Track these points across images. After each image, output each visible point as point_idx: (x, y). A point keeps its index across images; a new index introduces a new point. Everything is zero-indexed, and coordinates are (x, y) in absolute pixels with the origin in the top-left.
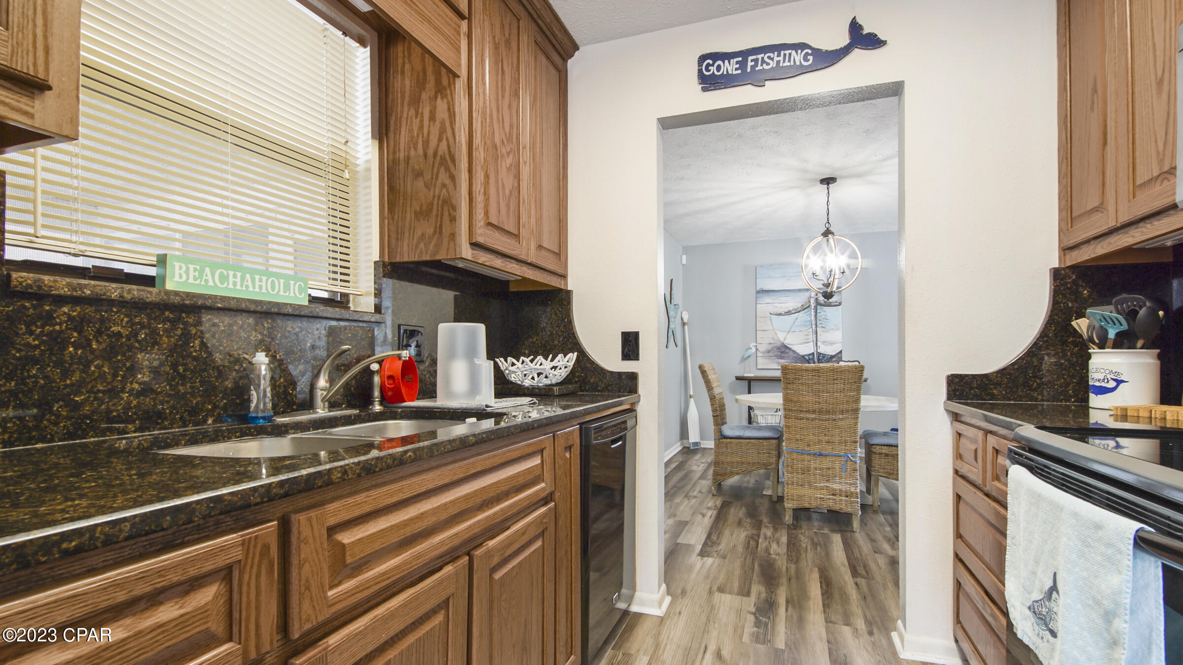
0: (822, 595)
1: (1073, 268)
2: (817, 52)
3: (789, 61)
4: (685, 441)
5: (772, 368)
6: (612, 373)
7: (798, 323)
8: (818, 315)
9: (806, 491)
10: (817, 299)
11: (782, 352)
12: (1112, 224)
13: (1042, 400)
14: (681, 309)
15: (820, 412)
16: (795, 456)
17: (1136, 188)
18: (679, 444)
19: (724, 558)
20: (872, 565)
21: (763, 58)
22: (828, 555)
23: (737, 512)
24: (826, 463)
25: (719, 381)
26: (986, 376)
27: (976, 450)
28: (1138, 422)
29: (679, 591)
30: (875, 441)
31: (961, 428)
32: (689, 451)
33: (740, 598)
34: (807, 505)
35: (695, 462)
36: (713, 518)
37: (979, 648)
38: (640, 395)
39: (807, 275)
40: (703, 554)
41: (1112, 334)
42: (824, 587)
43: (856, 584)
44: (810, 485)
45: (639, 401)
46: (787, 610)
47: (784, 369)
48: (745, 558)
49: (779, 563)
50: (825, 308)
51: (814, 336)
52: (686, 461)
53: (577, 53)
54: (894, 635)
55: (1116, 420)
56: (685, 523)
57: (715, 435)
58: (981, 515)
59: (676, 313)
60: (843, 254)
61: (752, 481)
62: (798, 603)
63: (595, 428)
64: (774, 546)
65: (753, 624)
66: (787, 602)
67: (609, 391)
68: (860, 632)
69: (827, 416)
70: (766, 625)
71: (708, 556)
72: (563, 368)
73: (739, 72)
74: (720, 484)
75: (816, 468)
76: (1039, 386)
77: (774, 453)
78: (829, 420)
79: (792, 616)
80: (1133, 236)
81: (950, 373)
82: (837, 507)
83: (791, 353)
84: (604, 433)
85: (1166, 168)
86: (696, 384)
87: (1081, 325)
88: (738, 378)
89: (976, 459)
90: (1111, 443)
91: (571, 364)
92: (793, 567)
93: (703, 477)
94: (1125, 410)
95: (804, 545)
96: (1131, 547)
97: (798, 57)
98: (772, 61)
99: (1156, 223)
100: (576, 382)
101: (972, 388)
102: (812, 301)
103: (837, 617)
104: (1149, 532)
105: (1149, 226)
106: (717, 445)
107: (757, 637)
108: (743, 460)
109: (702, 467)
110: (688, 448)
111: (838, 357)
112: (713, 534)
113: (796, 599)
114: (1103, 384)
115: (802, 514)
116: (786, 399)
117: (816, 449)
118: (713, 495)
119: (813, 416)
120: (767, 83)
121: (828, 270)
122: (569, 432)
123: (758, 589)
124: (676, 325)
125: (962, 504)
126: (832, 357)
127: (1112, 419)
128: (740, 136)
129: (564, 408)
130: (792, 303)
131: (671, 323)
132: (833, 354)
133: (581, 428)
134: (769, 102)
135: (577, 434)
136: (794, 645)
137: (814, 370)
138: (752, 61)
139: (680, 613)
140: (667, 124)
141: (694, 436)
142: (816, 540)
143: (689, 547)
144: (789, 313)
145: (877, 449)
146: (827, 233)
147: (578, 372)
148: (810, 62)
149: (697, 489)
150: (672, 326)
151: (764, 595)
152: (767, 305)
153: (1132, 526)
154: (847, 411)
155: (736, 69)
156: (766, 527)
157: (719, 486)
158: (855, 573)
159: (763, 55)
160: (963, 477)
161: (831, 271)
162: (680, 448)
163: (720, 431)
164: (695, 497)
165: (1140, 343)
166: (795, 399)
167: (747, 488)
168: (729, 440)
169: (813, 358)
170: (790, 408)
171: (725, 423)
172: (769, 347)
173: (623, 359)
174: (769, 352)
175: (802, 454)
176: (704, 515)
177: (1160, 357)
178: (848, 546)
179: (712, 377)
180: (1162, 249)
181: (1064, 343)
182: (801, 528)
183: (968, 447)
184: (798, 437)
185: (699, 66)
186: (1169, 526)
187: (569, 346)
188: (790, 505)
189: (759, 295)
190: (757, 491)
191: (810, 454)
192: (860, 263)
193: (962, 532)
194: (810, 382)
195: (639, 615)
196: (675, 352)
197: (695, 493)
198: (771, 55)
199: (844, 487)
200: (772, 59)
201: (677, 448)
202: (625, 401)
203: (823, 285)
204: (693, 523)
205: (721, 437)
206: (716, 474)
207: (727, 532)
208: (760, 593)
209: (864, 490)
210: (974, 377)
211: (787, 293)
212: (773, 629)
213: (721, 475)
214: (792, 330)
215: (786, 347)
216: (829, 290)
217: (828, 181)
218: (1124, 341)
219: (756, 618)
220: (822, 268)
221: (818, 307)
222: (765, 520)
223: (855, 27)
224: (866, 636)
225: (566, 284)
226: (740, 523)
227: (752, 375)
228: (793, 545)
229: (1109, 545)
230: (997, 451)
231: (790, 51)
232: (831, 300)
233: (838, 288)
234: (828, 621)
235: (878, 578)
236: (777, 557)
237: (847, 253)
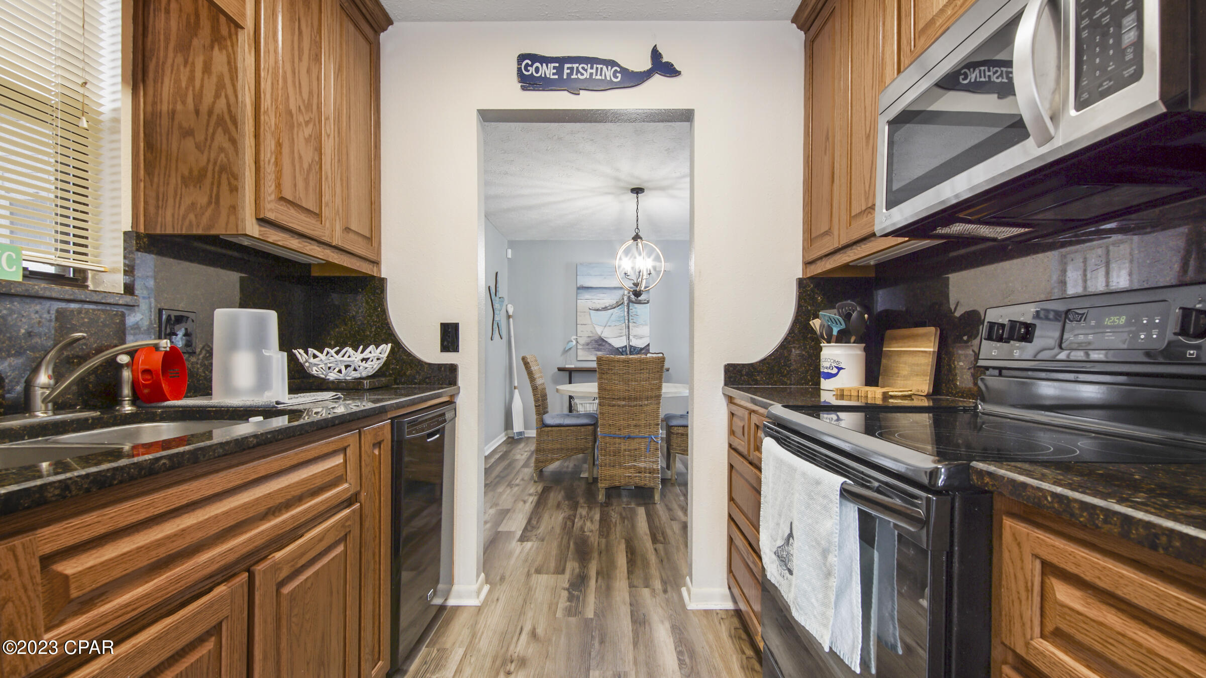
0: (627, 563)
1: (812, 278)
2: (624, 71)
3: (601, 75)
4: (509, 431)
5: (588, 359)
6: (430, 365)
7: (613, 318)
8: (630, 311)
9: (617, 471)
10: (629, 297)
11: (600, 345)
12: (836, 245)
13: (791, 384)
14: (506, 302)
15: (630, 399)
16: (608, 439)
17: (852, 218)
18: (503, 434)
19: (543, 540)
20: (669, 532)
21: (577, 68)
22: (633, 527)
23: (557, 496)
24: (634, 444)
25: (541, 372)
26: (752, 365)
27: (743, 427)
28: (850, 400)
29: (498, 578)
30: (674, 422)
31: (734, 408)
32: (513, 441)
33: (555, 576)
34: (617, 484)
35: (518, 451)
36: (534, 504)
37: (745, 591)
38: (459, 387)
39: (620, 275)
40: (522, 539)
41: (835, 333)
42: (629, 555)
43: (655, 550)
44: (620, 465)
45: (459, 393)
46: (597, 581)
47: (599, 360)
48: (562, 538)
49: (592, 539)
50: (636, 305)
51: (627, 330)
52: (510, 451)
53: (390, 27)
54: (684, 590)
55: (837, 399)
56: (508, 511)
57: (537, 424)
58: (746, 480)
59: (501, 306)
60: (649, 257)
61: (571, 465)
62: (606, 574)
63: (409, 422)
64: (588, 524)
65: (566, 599)
66: (598, 573)
67: (427, 384)
68: (657, 591)
69: (635, 403)
70: (578, 598)
71: (527, 541)
72: (375, 360)
73: (556, 77)
74: (541, 471)
75: (625, 450)
76: (788, 372)
77: (590, 438)
78: (636, 406)
79: (601, 586)
80: (849, 256)
81: (726, 363)
82: (642, 483)
83: (607, 346)
84: (419, 426)
85: (870, 205)
86: (520, 376)
87: (816, 324)
88: (560, 369)
89: (743, 435)
90: (834, 417)
91: (384, 356)
92: (604, 541)
93: (526, 465)
94: (842, 390)
95: (614, 520)
96: (838, 497)
97: (608, 73)
98: (586, 73)
99: (863, 246)
100: (390, 375)
101: (742, 375)
102: (626, 298)
103: (638, 582)
104: (849, 484)
105: (859, 248)
106: (539, 434)
107: (569, 610)
108: (563, 446)
109: (525, 455)
110: (513, 438)
111: (646, 349)
112: (534, 519)
113: (605, 570)
114: (830, 371)
115: (614, 492)
116: (601, 388)
117: (625, 432)
118: (535, 482)
119: (623, 403)
120: (581, 92)
121: (637, 271)
122: (378, 428)
123: (572, 566)
124: (501, 317)
125: (733, 471)
126: (642, 349)
127: (834, 398)
128: (560, 139)
129: (374, 402)
130: (608, 299)
131: (496, 316)
133: (393, 423)
134: (584, 110)
135: (388, 428)
136: (601, 613)
137: (624, 361)
138: (568, 68)
139: (497, 600)
141: (518, 426)
142: (624, 514)
143: (509, 534)
144: (605, 309)
145: (675, 430)
146: (636, 238)
147: (393, 364)
148: (619, 79)
149: (520, 478)
150: (497, 318)
151: (577, 571)
152: (586, 301)
153: (838, 480)
154: (651, 397)
155: (554, 74)
156: (581, 507)
157: (540, 473)
158: (655, 540)
159: (577, 65)
160: (735, 450)
161: (640, 272)
162: (505, 439)
163: (542, 420)
164: (518, 485)
165: (853, 339)
166: (608, 388)
167: (566, 473)
168: (550, 428)
169: (626, 350)
170: (604, 396)
171: (547, 412)
172: (588, 340)
173: (441, 351)
174: (588, 344)
175: (614, 438)
176: (525, 502)
177: (865, 349)
178: (650, 517)
179: (534, 368)
180: (866, 267)
181: (805, 338)
182: (612, 505)
183: (738, 424)
184: (610, 422)
185: (518, 65)
186: (863, 479)
187: (383, 337)
188: (603, 485)
189: (579, 291)
190: (575, 474)
191: (620, 438)
192: (663, 265)
193: (733, 495)
194: (621, 372)
195: (457, 608)
196: (499, 344)
197: (518, 481)
198: (585, 66)
199: (647, 465)
200: (586, 70)
201: (502, 438)
202: (444, 394)
203: (634, 284)
204: (514, 511)
205: (543, 426)
206: (537, 461)
207: (546, 516)
208: (573, 570)
209: (665, 466)
210: (744, 365)
211: (605, 291)
212: (584, 601)
213: (542, 462)
216: (638, 289)
217: (638, 191)
218: (843, 338)
219: (570, 593)
220: (633, 268)
221: (631, 304)
222: (582, 501)
223: (655, 54)
224: (662, 595)
225: (379, 270)
226: (558, 506)
227: (573, 366)
228: (605, 522)
229: (825, 497)
230: (757, 426)
231: (601, 66)
232: (639, 298)
233: (646, 287)
234: (631, 586)
235: (673, 542)
236: (590, 534)
237: (653, 257)
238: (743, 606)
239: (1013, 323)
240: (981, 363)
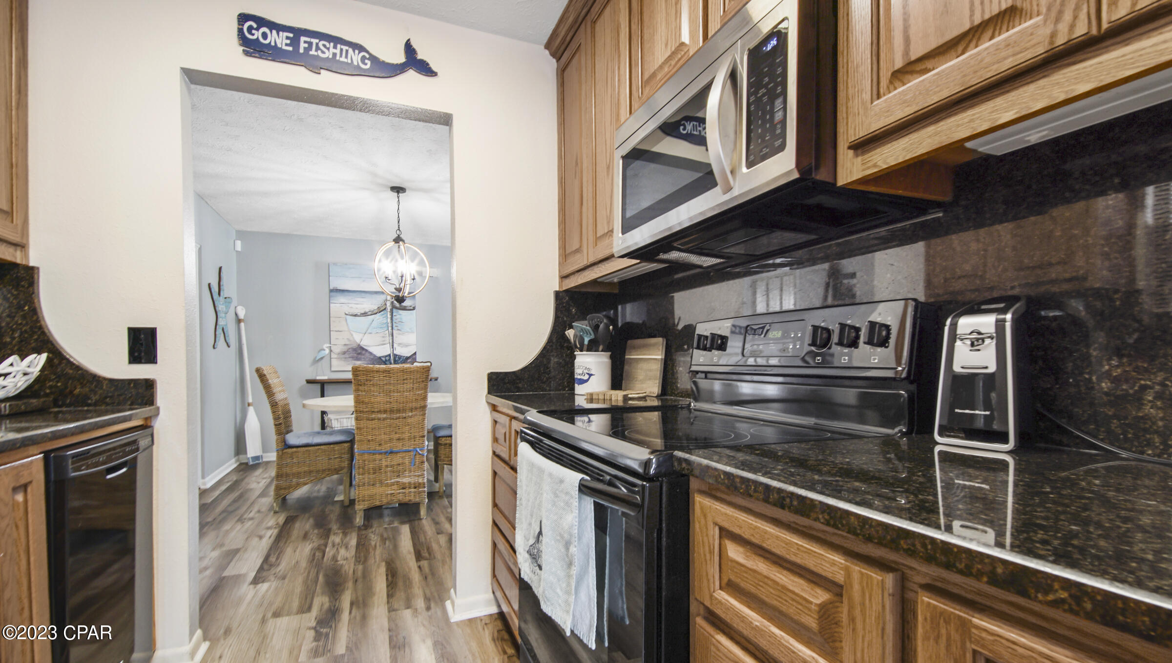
0: (388, 586)
1: (567, 291)
2: (374, 59)
3: (346, 57)
4: (242, 457)
5: (343, 369)
6: (112, 381)
7: (375, 324)
8: (394, 318)
9: (378, 490)
10: (392, 303)
11: (359, 354)
12: (585, 263)
13: (550, 390)
14: (234, 303)
15: (392, 411)
16: (366, 457)
17: (597, 239)
18: (234, 460)
19: (284, 578)
20: (435, 546)
21: (317, 44)
22: (396, 547)
23: (304, 524)
24: (397, 459)
25: (283, 386)
26: (514, 373)
27: (505, 433)
28: (598, 403)
29: (222, 631)
30: (442, 433)
31: (498, 416)
32: (246, 468)
33: (299, 616)
34: (378, 503)
35: (254, 479)
36: (273, 538)
37: (507, 593)
38: (158, 408)
39: (380, 280)
40: (256, 581)
41: (586, 342)
42: (390, 578)
43: (419, 567)
44: (381, 482)
45: (158, 414)
46: (350, 613)
47: (355, 370)
48: (309, 572)
49: (347, 567)
50: (401, 312)
51: (391, 338)
52: (242, 480)
54: (448, 604)
55: (587, 403)
56: (237, 551)
57: (278, 445)
58: (508, 485)
59: (228, 307)
60: (412, 261)
61: (323, 488)
62: (361, 604)
63: (74, 456)
64: (342, 552)
65: (312, 639)
66: (352, 604)
67: (107, 404)
68: (419, 610)
69: (398, 415)
70: (327, 635)
71: (263, 582)
72: (20, 375)
73: (290, 49)
74: (284, 499)
75: (387, 466)
76: (547, 379)
77: (346, 456)
78: (399, 418)
79: (355, 617)
80: (596, 273)
81: (489, 371)
82: (407, 499)
83: (367, 354)
84: (94, 460)
85: (610, 229)
86: (253, 389)
87: (570, 333)
88: (309, 382)
89: (505, 441)
90: (586, 419)
91: (36, 371)
92: (360, 567)
93: (263, 494)
94: (591, 394)
95: (373, 543)
96: (577, 492)
97: (355, 57)
98: (328, 51)
99: (607, 265)
100: (47, 395)
101: (505, 383)
102: (388, 304)
103: (398, 603)
104: (586, 479)
105: (603, 267)
106: (280, 457)
107: (316, 651)
108: (311, 468)
109: (263, 483)
110: (247, 464)
111: (412, 358)
112: (272, 556)
113: (361, 599)
114: (582, 377)
115: (374, 512)
116: (358, 401)
117: (386, 447)
118: (275, 512)
119: (385, 416)
120: (322, 71)
121: (400, 275)
122: (22, 465)
123: (321, 601)
124: (227, 322)
125: (497, 477)
126: (407, 358)
127: (585, 402)
128: (300, 120)
129: (19, 430)
130: (367, 304)
131: (220, 320)
132: (409, 355)
133: (46, 459)
134: (326, 93)
135: (40, 467)
136: (353, 647)
137: (385, 371)
138: (305, 42)
139: (220, 657)
140: (193, 77)
141: (253, 449)
142: (385, 535)
143: (238, 579)
144: (365, 314)
145: (443, 441)
146: (398, 240)
147: (50, 381)
148: (368, 66)
149: (256, 508)
150: (221, 322)
151: (327, 606)
152: (340, 305)
153: (578, 477)
154: (416, 408)
155: (287, 45)
156: (334, 534)
157: (283, 502)
158: (419, 557)
159: (317, 41)
160: (498, 456)
161: (402, 277)
162: (235, 466)
163: (284, 441)
164: (252, 519)
165: (601, 348)
166: (366, 400)
167: (317, 498)
168: (294, 450)
169: (390, 360)
170: (361, 411)
171: (291, 431)
172: (345, 349)
173: (130, 362)
174: (344, 353)
175: (374, 454)
176: (261, 537)
177: (611, 357)
178: (414, 533)
179: (273, 381)
180: (610, 284)
181: (562, 347)
182: (371, 527)
183: (501, 431)
184: (370, 438)
185: (239, 25)
186: (598, 474)
187: (33, 345)
188: (361, 507)
189: (332, 294)
190: (328, 498)
191: (381, 453)
192: (428, 271)
193: (497, 501)
194: (381, 383)
196: (226, 353)
197: (251, 515)
198: (327, 45)
199: (413, 480)
200: (328, 49)
201: (232, 465)
202: (136, 417)
203: (396, 289)
204: (246, 550)
205: (285, 447)
206: (278, 489)
207: (289, 551)
208: (322, 605)
209: (432, 478)
210: (506, 373)
211: (363, 294)
212: (334, 637)
213: (285, 489)
214: (369, 331)
215: (363, 349)
216: (401, 294)
217: (398, 190)
218: (592, 347)
219: (316, 631)
220: (394, 272)
221: (394, 310)
222: (335, 527)
223: (409, 49)
224: (426, 614)
225: (26, 256)
226: (305, 537)
227: (325, 378)
228: (362, 547)
229: (567, 493)
230: (517, 432)
231: (347, 48)
232: (404, 304)
233: (409, 293)
234: (391, 610)
235: (439, 556)
236: (345, 562)
237: (416, 261)
238: (505, 608)
239: (713, 335)
240: (694, 368)
